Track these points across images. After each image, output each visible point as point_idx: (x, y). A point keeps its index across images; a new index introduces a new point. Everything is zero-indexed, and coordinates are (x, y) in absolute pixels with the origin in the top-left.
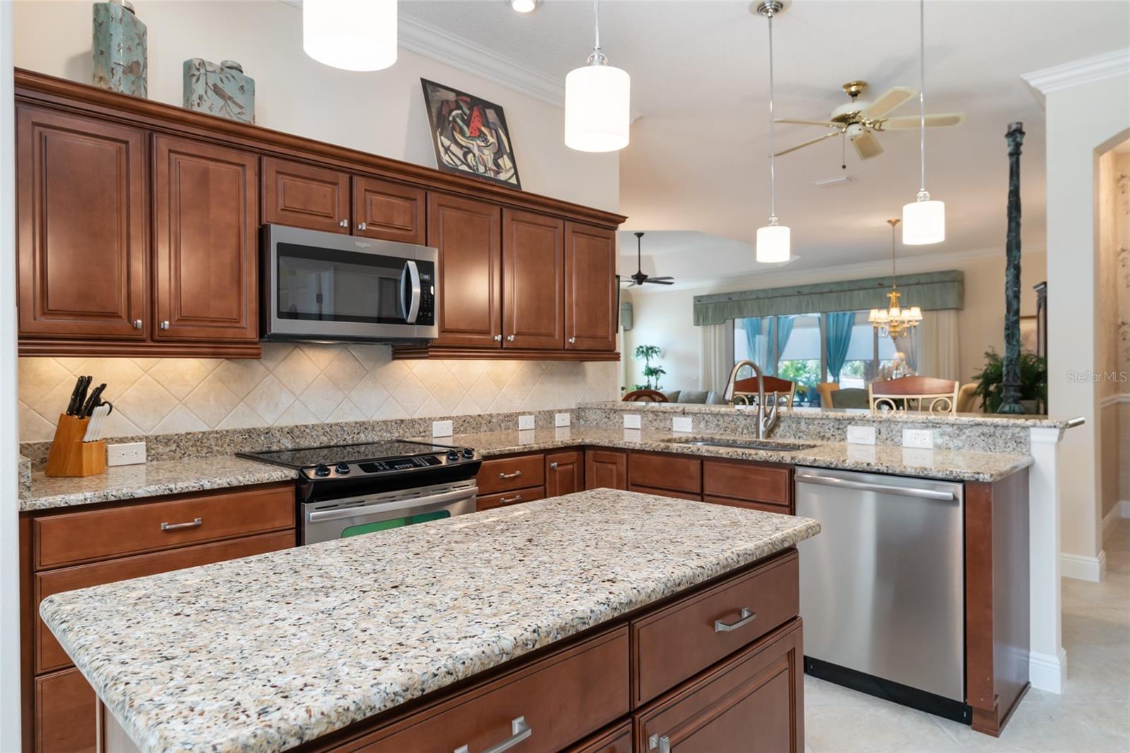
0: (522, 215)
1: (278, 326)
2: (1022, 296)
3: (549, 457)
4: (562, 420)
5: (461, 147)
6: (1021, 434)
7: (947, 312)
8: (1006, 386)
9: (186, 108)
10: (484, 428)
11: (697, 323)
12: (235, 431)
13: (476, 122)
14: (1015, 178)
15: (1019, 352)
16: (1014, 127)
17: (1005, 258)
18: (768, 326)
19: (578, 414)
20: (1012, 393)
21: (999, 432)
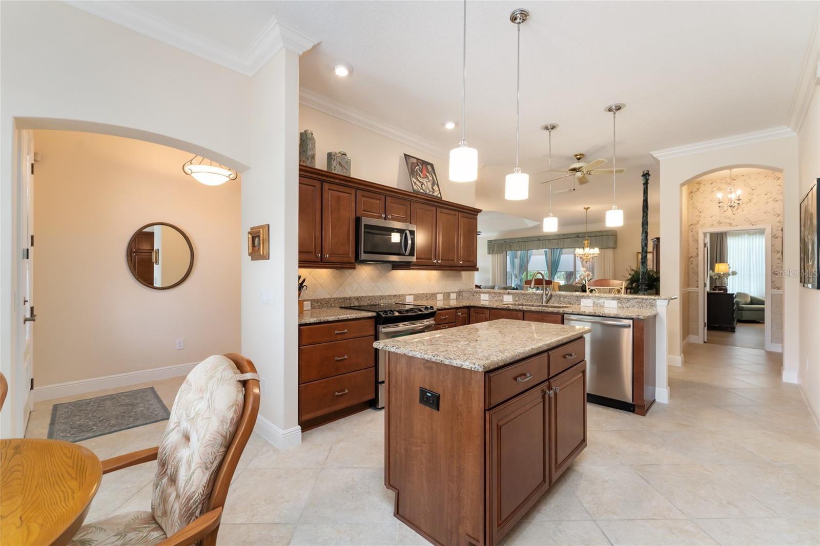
0: (444, 210)
1: (363, 256)
2: (648, 245)
3: (458, 310)
4: (453, 296)
5: (420, 182)
6: (653, 302)
7: (609, 249)
8: (642, 284)
9: (328, 171)
10: (425, 299)
11: (489, 253)
12: (339, 298)
13: (424, 171)
14: (646, 194)
15: (647, 269)
16: (645, 172)
17: (641, 229)
18: (520, 254)
19: (459, 293)
20: (644, 287)
21: (644, 301)
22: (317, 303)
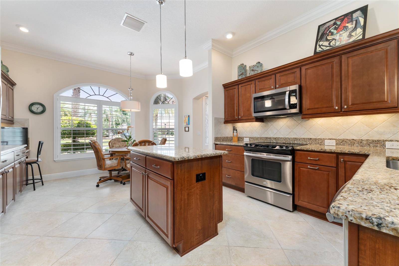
5: (329, 40)
10: (356, 145)
13: (344, 24)
22: (252, 139)
